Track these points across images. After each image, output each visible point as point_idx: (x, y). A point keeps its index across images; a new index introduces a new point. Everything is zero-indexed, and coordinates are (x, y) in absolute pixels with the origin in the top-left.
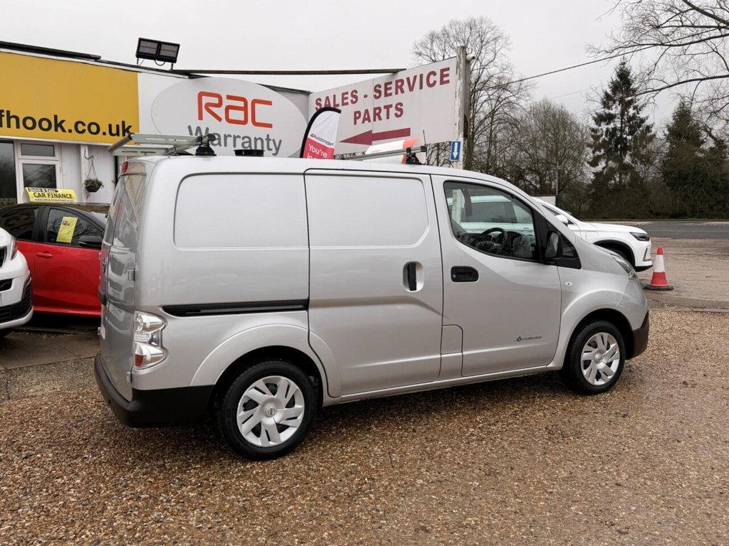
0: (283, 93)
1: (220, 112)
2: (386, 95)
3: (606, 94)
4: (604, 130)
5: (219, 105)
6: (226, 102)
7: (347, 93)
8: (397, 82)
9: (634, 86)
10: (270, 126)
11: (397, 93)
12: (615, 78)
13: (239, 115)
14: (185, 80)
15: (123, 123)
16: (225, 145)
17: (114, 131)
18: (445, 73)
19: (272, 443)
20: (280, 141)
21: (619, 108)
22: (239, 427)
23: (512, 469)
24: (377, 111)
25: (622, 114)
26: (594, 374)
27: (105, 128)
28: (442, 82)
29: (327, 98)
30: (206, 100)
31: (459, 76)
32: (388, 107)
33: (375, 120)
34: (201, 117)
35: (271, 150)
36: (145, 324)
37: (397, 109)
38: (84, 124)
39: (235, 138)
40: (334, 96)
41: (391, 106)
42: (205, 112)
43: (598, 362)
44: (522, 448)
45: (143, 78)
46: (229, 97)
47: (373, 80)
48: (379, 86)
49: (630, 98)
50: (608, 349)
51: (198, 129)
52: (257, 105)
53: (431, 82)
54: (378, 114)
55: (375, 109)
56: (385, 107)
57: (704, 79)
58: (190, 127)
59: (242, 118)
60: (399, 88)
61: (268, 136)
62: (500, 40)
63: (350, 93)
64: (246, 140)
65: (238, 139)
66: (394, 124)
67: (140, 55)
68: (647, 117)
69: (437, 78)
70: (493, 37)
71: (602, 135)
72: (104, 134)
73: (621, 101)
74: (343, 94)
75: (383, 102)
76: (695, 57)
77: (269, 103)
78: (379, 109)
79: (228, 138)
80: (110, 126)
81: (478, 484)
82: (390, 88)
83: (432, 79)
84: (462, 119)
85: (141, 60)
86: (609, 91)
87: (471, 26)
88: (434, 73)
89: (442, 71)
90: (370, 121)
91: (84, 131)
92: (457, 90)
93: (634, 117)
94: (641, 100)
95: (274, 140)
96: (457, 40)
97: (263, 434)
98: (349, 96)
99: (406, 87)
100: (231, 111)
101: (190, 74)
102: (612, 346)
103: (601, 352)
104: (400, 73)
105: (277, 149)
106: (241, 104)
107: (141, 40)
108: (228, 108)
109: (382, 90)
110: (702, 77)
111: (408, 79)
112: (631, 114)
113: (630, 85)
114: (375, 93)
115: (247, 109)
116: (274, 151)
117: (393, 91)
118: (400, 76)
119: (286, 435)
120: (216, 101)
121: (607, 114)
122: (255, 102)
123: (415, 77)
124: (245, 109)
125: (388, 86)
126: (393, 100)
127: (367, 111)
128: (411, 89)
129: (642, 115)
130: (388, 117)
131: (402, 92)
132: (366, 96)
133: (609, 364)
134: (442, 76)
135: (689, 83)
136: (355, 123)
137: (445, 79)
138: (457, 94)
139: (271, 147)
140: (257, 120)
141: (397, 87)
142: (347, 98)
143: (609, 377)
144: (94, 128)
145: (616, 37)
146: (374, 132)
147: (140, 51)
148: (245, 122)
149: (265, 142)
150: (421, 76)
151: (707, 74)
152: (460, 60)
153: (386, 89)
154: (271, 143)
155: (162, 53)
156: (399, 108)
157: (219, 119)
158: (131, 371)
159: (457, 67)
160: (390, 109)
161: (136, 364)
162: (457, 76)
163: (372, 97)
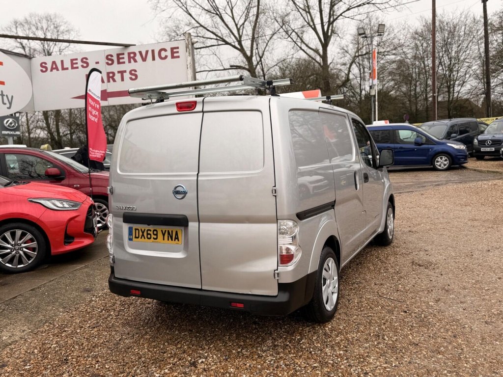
0: (11, 56)
2: (119, 63)
7: (76, 59)
8: (129, 54)
10: (3, 83)
11: (130, 62)
18: (175, 50)
20: (12, 97)
24: (111, 75)
26: (390, 232)
28: (173, 57)
29: (55, 63)
31: (189, 53)
32: (122, 73)
33: (109, 81)
35: (5, 104)
37: (131, 73)
40: (62, 62)
41: (125, 71)
47: (104, 50)
48: (112, 56)
53: (163, 56)
54: (113, 77)
55: (108, 74)
56: (119, 72)
57: (211, 71)
60: (132, 57)
66: (129, 85)
69: (169, 53)
74: (72, 60)
75: (116, 68)
76: (204, 57)
77: (1, 64)
78: (113, 73)
82: (123, 58)
83: (163, 54)
87: (48, 19)
88: (165, 50)
89: (172, 49)
90: (105, 83)
92: (188, 63)
95: (7, 96)
97: (329, 301)
98: (79, 61)
99: (138, 57)
104: (131, 47)
105: (10, 104)
109: (115, 58)
110: (209, 70)
111: (140, 53)
114: (107, 61)
116: (8, 105)
117: (126, 60)
118: (131, 49)
119: (335, 299)
123: (147, 52)
125: (121, 56)
126: (127, 67)
128: (144, 60)
130: (123, 79)
131: (135, 61)
132: (97, 62)
134: (172, 53)
135: (202, 73)
137: (175, 55)
138: (189, 66)
139: (5, 102)
141: (129, 58)
142: (76, 63)
146: (110, 91)
150: (153, 51)
151: (212, 68)
152: (189, 42)
153: (118, 59)
156: (134, 75)
158: (277, 270)
159: (187, 47)
160: (124, 74)
161: (281, 263)
162: (188, 54)
163: (105, 64)
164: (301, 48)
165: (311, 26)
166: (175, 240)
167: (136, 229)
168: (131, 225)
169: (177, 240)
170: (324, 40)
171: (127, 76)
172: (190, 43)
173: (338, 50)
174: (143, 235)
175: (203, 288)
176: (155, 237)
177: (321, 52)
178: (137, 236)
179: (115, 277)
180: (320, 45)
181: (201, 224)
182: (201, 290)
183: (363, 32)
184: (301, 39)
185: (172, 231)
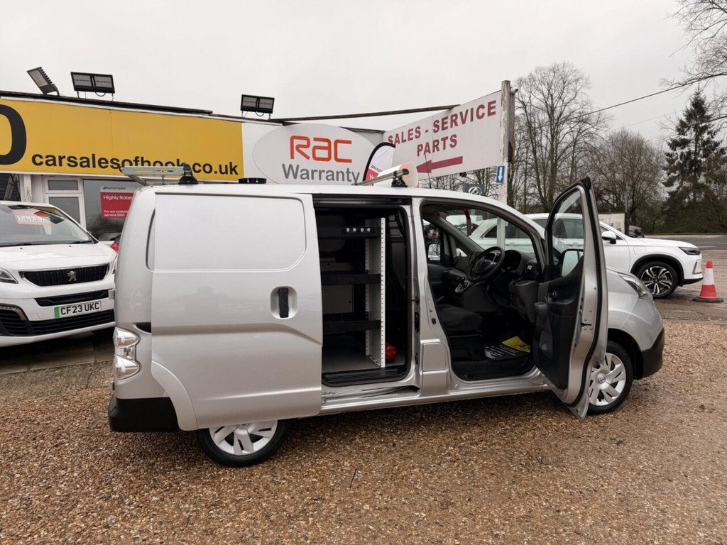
0: (360, 133)
1: (309, 151)
2: (443, 129)
3: (681, 122)
4: (679, 154)
5: (307, 146)
6: (313, 144)
7: (412, 130)
8: (452, 116)
9: (709, 113)
10: (349, 161)
11: (452, 126)
12: (689, 106)
13: (324, 154)
14: (280, 127)
15: (231, 163)
16: (313, 178)
17: (224, 170)
18: (492, 105)
19: (245, 452)
20: (359, 173)
21: (694, 134)
22: (212, 437)
23: (470, 500)
24: (436, 143)
25: (697, 139)
26: (596, 394)
27: (216, 168)
28: (490, 114)
29: (397, 135)
30: (296, 142)
31: (504, 107)
32: (444, 139)
33: (434, 151)
34: (292, 157)
35: (350, 181)
36: (120, 339)
37: (452, 140)
38: (200, 165)
39: (320, 172)
40: (403, 133)
41: (447, 138)
42: (296, 152)
43: (600, 382)
44: (492, 474)
45: (246, 127)
46: (316, 139)
47: (433, 116)
48: (438, 121)
49: (704, 124)
50: (612, 369)
51: (291, 166)
52: (339, 145)
53: (480, 114)
54: (437, 146)
55: (434, 142)
56: (442, 139)
58: (283, 165)
59: (327, 156)
60: (454, 122)
61: (348, 169)
62: (581, 81)
63: (414, 130)
64: (330, 173)
65: (323, 173)
66: (448, 154)
67: (243, 108)
68: (722, 141)
69: (485, 110)
70: (575, 78)
71: (677, 158)
72: (216, 172)
73: (696, 128)
74: (409, 131)
75: (441, 134)
77: (349, 142)
78: (438, 141)
79: (315, 173)
80: (220, 166)
81: (424, 515)
82: (447, 123)
83: (481, 111)
84: (507, 145)
85: (245, 112)
86: (684, 119)
87: (554, 70)
88: (482, 106)
89: (490, 104)
90: (430, 153)
91: (200, 171)
92: (502, 119)
93: (708, 141)
94: (715, 125)
95: (353, 173)
96: (542, 83)
97: (236, 443)
98: (414, 132)
99: (459, 121)
100: (317, 151)
101: (284, 122)
102: (617, 366)
103: (604, 372)
104: (454, 109)
105: (356, 180)
106: (325, 144)
107: (243, 96)
108: (315, 148)
109: (440, 124)
111: (461, 113)
112: (705, 139)
113: (705, 112)
114: (434, 128)
115: (331, 147)
116: (353, 182)
117: (449, 125)
118: (455, 111)
119: (259, 446)
120: (305, 143)
121: (682, 140)
122: (337, 142)
123: (467, 111)
124: (329, 148)
125: (445, 121)
126: (449, 133)
127: (427, 144)
128: (464, 122)
129: (716, 139)
130: (444, 148)
131: (456, 125)
132: (427, 131)
133: (614, 385)
134: (490, 108)
136: (418, 155)
137: (492, 111)
138: (502, 123)
139: (350, 179)
140: (339, 157)
141: (452, 121)
142: (412, 134)
143: (613, 398)
144: (207, 169)
145: (689, 71)
146: (433, 161)
147: (244, 105)
148: (328, 159)
149: (346, 175)
150: (472, 110)
152: (505, 93)
153: (443, 123)
154: (351, 175)
155: (261, 106)
156: (454, 140)
157: (308, 157)
159: (502, 99)
160: (446, 141)
162: (502, 108)
163: (432, 131)
171: (448, 142)
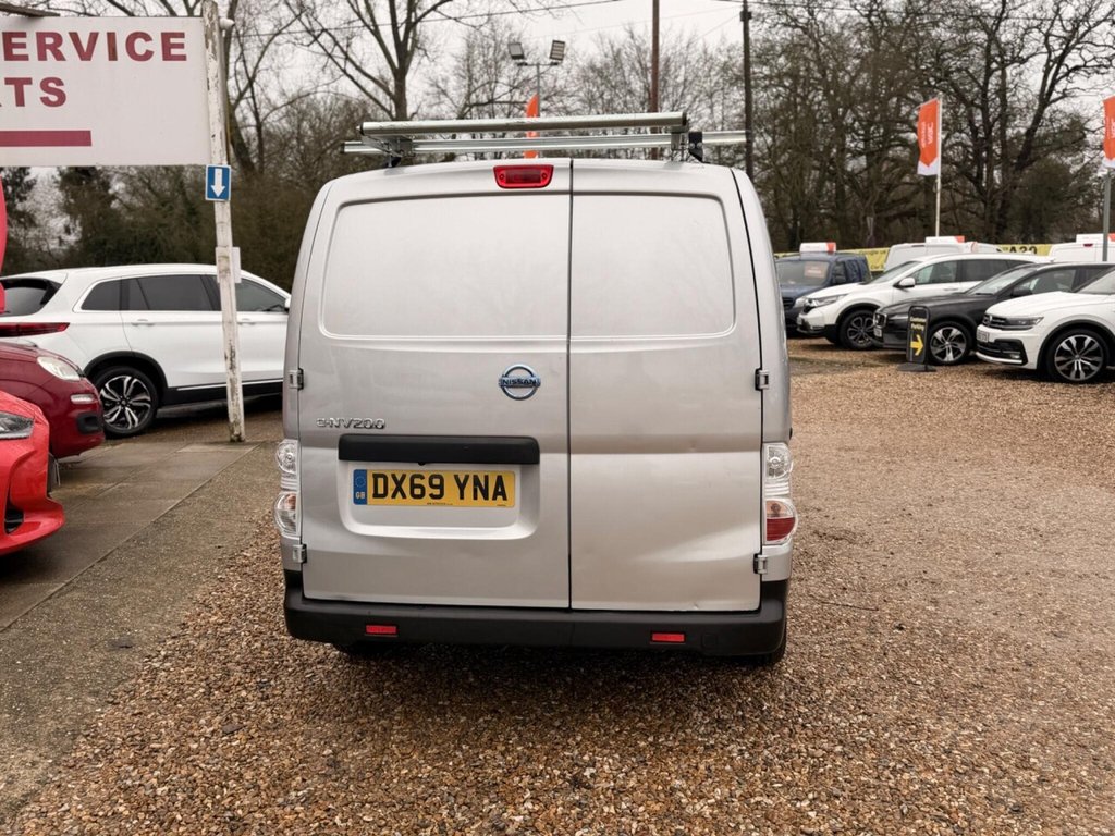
2: (9, 56)
8: (41, 36)
11: (42, 57)
18: (174, 41)
28: (167, 56)
31: (214, 51)
32: (19, 83)
37: (44, 85)
41: (29, 81)
53: (139, 51)
56: (9, 81)
60: (49, 46)
66: (39, 118)
69: (156, 46)
82: (23, 46)
83: (140, 46)
88: (146, 37)
89: (166, 37)
92: (211, 76)
99: (67, 47)
104: (46, 19)
111: (74, 36)
117: (32, 49)
118: (47, 25)
123: (94, 37)
125: (15, 40)
126: (32, 70)
128: (85, 55)
130: (20, 101)
131: (59, 57)
134: (167, 46)
137: (175, 52)
138: (212, 83)
141: (42, 47)
150: (111, 37)
152: (213, 24)
153: (8, 45)
156: (54, 88)
158: (761, 553)
159: (207, 36)
160: (25, 87)
161: (769, 538)
162: (209, 52)
164: (344, 71)
165: (368, 27)
166: (494, 498)
167: (376, 476)
168: (361, 466)
169: (500, 498)
170: (399, 59)
172: (216, 27)
173: (426, 87)
174: (399, 489)
175: (573, 607)
176: (437, 492)
177: (392, 86)
178: (381, 491)
179: (304, 598)
180: (390, 70)
181: (572, 456)
182: (569, 610)
183: (520, 53)
184: (346, 54)
185: (486, 478)
